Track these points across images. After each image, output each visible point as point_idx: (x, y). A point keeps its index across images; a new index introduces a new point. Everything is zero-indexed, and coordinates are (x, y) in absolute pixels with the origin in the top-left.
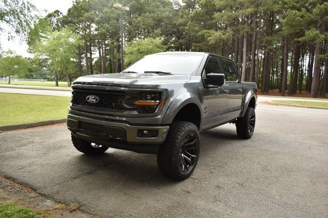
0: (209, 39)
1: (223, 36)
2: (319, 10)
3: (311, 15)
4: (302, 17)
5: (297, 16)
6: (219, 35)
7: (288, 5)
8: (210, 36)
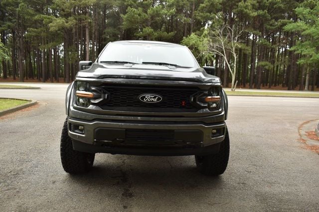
0: (50, 25)
1: (66, 24)
2: (152, 12)
3: (146, 14)
4: (139, 15)
5: (136, 14)
6: (61, 22)
7: (127, 3)
8: (51, 22)
